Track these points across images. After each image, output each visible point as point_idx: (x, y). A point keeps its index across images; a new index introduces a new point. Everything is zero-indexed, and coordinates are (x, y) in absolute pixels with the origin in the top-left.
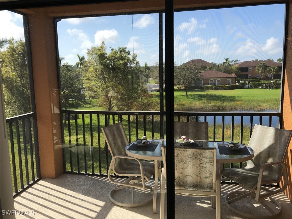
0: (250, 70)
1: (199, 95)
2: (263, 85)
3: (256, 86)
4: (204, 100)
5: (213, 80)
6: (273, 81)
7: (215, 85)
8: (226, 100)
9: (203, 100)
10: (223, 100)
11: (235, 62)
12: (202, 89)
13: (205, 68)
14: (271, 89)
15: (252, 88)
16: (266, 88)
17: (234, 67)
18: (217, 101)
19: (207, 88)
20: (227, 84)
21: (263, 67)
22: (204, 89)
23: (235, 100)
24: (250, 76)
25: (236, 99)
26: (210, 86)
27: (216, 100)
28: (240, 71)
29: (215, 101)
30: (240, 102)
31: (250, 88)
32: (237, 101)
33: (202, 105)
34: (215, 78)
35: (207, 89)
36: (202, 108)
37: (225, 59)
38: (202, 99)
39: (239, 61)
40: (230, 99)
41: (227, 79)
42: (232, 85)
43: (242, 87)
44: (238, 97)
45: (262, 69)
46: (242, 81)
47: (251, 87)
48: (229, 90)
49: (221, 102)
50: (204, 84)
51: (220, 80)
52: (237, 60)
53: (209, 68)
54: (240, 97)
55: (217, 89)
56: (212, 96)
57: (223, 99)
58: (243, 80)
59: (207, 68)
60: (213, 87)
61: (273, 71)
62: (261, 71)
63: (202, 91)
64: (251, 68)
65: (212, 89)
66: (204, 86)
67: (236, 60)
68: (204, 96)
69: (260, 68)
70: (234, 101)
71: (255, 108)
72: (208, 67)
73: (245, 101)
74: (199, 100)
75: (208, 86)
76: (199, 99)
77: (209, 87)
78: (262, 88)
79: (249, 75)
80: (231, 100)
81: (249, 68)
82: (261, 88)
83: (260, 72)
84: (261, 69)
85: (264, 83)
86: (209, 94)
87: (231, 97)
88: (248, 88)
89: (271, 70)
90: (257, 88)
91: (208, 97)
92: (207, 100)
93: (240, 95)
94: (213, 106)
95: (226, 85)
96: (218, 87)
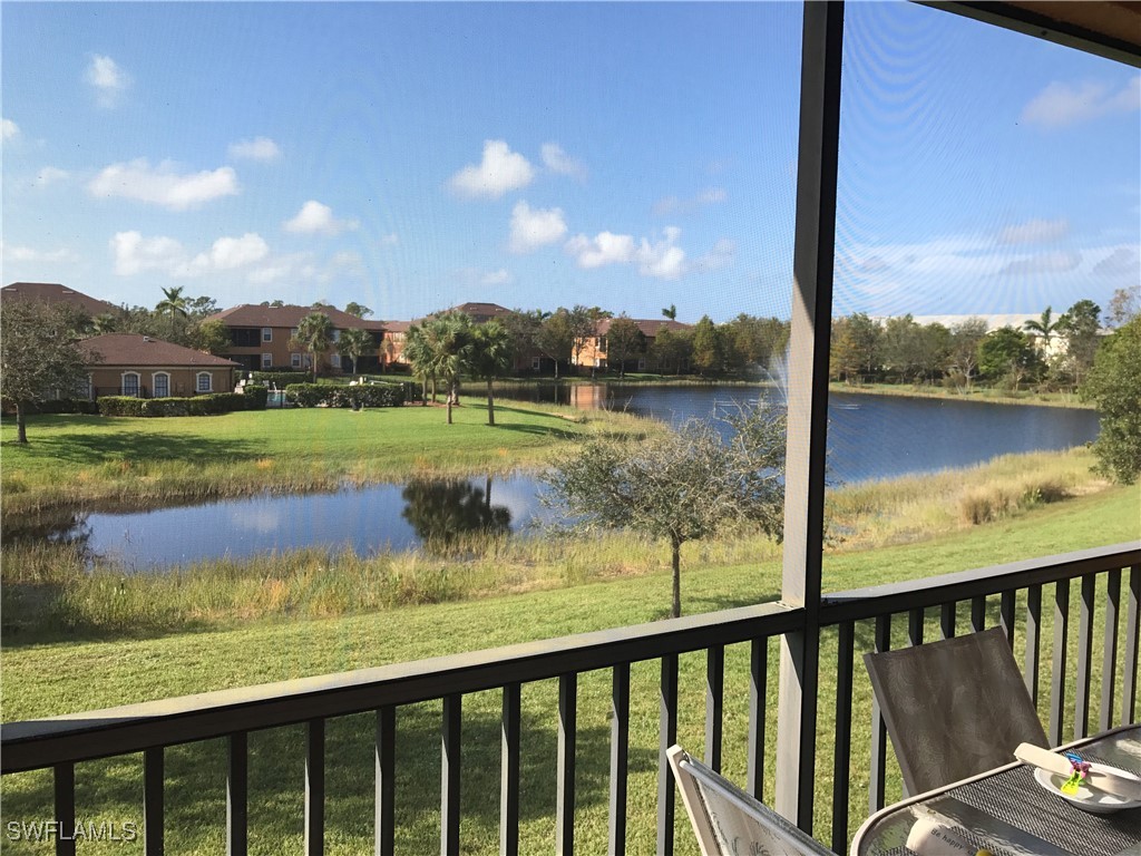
0: (268, 337)
1: (84, 438)
2: (333, 395)
3: (310, 400)
4: (116, 460)
5: (139, 375)
6: (357, 380)
7: (145, 393)
8: (213, 455)
9: (111, 460)
10: (201, 455)
11: (197, 305)
12: (90, 411)
13: (82, 323)
14: (361, 410)
15: (296, 406)
16: (343, 407)
17: (206, 325)
18: (176, 462)
19: (115, 406)
20: (198, 390)
21: (320, 331)
22: (99, 413)
23: (247, 455)
24: (267, 362)
25: (253, 448)
26: (127, 401)
27: (170, 458)
28: (227, 342)
29: (166, 464)
30: (266, 463)
31: (287, 407)
32: (257, 457)
33: (114, 483)
34: (146, 369)
35: (116, 410)
36: (115, 498)
37: (166, 293)
38: (106, 455)
39: (213, 302)
40: (228, 450)
41: (199, 371)
42: (220, 395)
43: (256, 401)
44: (257, 441)
45: (319, 337)
46: (247, 379)
47: (291, 403)
48: (210, 414)
49: (192, 466)
50: (97, 392)
51: (169, 375)
52: (207, 299)
53: (100, 325)
54: (265, 442)
55: (157, 411)
56: (149, 443)
57: (199, 451)
58: (251, 376)
59: (93, 323)
60: (141, 403)
61: (354, 345)
62: (315, 345)
63: (99, 423)
64: (271, 332)
65: (136, 411)
66: (99, 398)
67: (203, 298)
68: (113, 443)
69: (311, 332)
70: (246, 457)
71: (329, 484)
72: (95, 320)
73: (286, 455)
74: (91, 462)
75: (119, 398)
76: (89, 455)
77: (123, 404)
78: (330, 406)
79: (266, 356)
80: (232, 453)
81: (264, 332)
82: (324, 405)
83: (311, 347)
84: (315, 336)
85: (337, 389)
86: (130, 435)
87: (228, 444)
88: (281, 406)
89: (349, 343)
90: (312, 406)
91: (132, 447)
92: (127, 457)
93: (262, 436)
94: (163, 486)
95: (195, 394)
96: (166, 402)
